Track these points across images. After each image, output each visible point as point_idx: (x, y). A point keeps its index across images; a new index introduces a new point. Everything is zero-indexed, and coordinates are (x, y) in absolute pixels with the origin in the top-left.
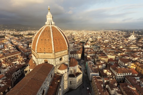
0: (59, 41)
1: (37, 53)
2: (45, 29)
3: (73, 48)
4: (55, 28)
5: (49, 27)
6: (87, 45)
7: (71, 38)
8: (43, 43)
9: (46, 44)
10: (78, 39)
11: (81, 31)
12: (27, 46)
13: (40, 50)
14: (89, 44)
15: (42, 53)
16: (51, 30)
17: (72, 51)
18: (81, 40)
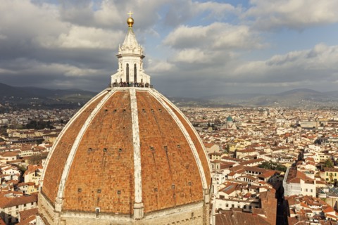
0: (165, 159)
1: (64, 211)
2: (110, 102)
3: (226, 196)
4: (153, 99)
5: (125, 96)
6: (302, 182)
7: (213, 143)
8: (94, 164)
9: (107, 171)
10: (249, 149)
11: (261, 111)
12: (16, 178)
13: (79, 199)
14: (312, 176)
15: (84, 212)
16: (134, 106)
17: (224, 208)
18: (262, 153)
